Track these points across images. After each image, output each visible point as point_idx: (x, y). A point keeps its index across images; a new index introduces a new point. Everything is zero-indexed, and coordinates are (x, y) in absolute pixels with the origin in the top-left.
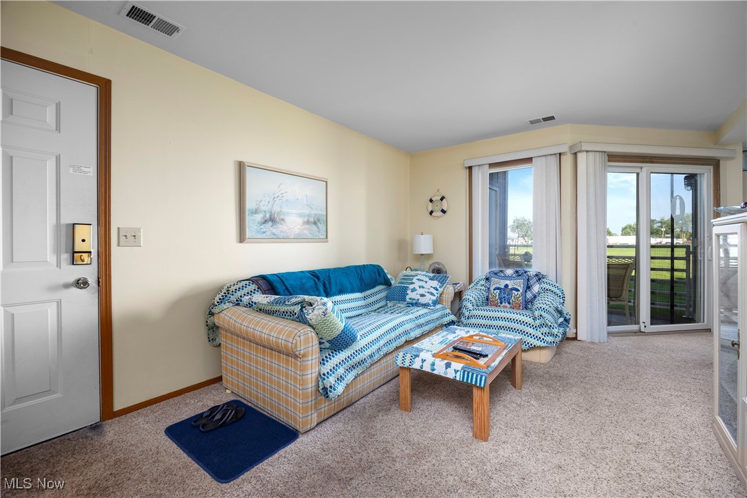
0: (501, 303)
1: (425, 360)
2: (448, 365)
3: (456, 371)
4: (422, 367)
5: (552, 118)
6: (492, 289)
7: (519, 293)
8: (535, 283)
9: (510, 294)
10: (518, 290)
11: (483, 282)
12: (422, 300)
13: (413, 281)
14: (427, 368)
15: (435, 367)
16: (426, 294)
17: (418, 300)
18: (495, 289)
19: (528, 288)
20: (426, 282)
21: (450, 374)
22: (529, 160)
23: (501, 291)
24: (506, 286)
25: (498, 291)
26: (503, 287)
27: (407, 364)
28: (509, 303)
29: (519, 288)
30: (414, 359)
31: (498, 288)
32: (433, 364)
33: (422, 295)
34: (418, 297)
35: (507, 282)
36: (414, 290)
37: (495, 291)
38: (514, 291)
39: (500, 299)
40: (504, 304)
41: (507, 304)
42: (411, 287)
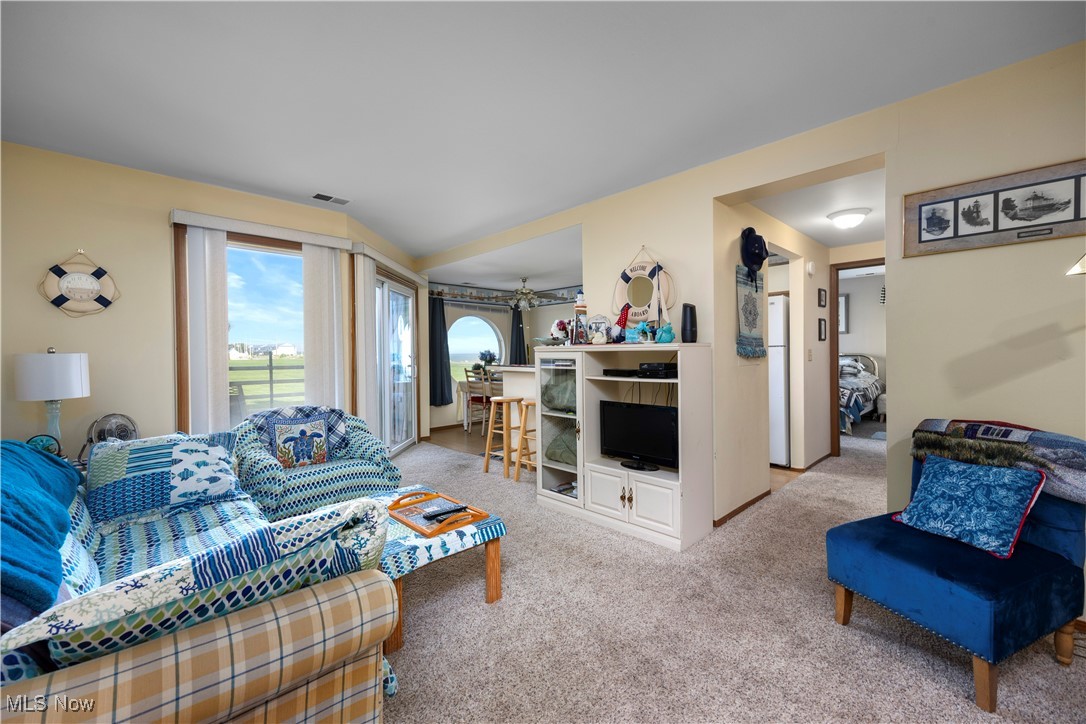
0: (297, 461)
1: (430, 547)
2: (461, 535)
3: (473, 536)
4: (431, 557)
5: (327, 198)
6: (279, 441)
7: (322, 439)
8: (337, 422)
9: (310, 444)
10: (320, 436)
11: (255, 435)
12: (215, 490)
13: (174, 457)
14: (438, 554)
15: (448, 546)
16: (219, 475)
17: (205, 492)
18: (285, 442)
19: (330, 429)
20: (206, 452)
21: (469, 542)
22: (296, 246)
23: (296, 443)
24: (303, 433)
25: (292, 443)
26: (298, 436)
27: (407, 568)
28: (310, 458)
29: (321, 432)
30: (414, 554)
31: (291, 439)
32: (444, 544)
33: (213, 480)
34: (206, 484)
35: (302, 427)
36: (186, 475)
37: (287, 445)
38: (315, 438)
39: (296, 454)
40: (301, 461)
41: (307, 460)
42: (176, 469)
